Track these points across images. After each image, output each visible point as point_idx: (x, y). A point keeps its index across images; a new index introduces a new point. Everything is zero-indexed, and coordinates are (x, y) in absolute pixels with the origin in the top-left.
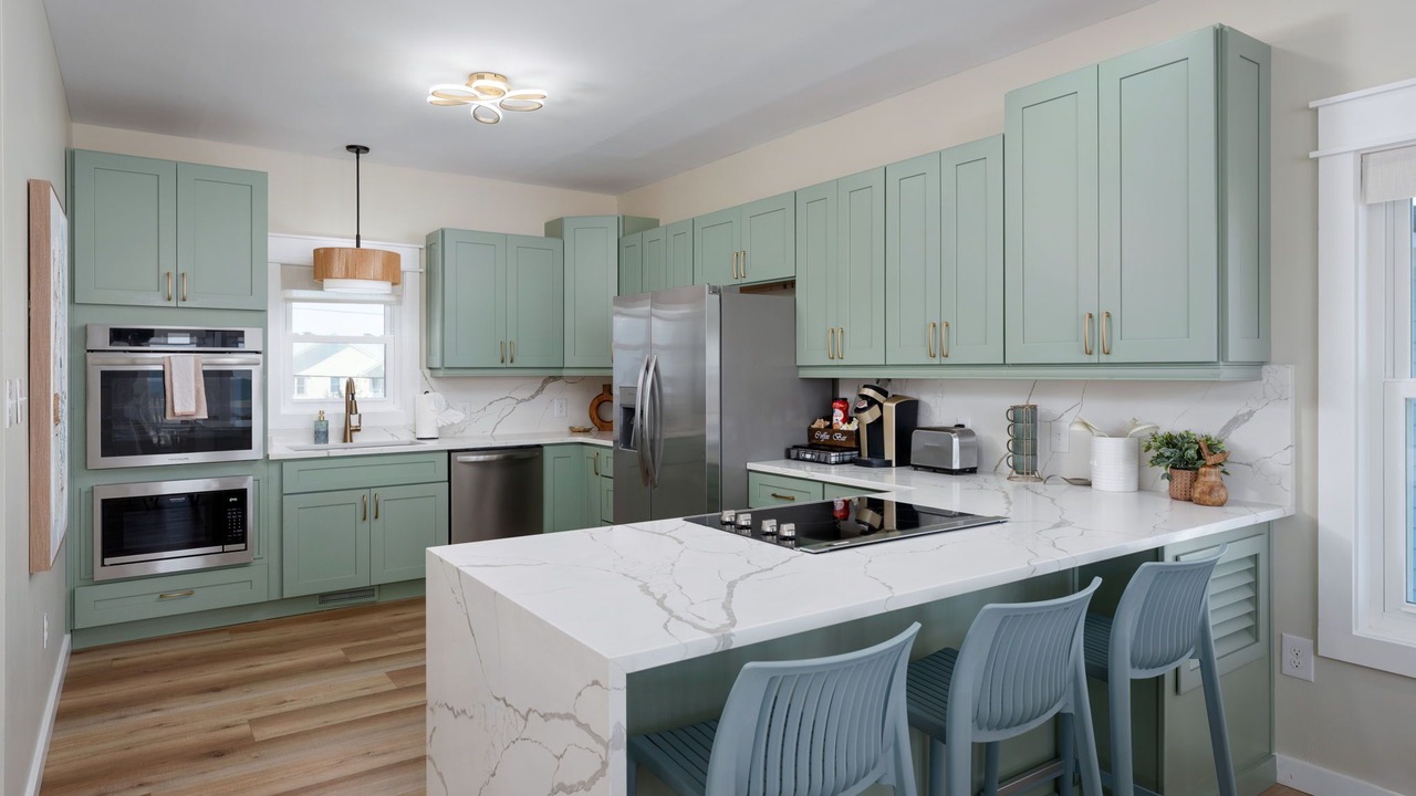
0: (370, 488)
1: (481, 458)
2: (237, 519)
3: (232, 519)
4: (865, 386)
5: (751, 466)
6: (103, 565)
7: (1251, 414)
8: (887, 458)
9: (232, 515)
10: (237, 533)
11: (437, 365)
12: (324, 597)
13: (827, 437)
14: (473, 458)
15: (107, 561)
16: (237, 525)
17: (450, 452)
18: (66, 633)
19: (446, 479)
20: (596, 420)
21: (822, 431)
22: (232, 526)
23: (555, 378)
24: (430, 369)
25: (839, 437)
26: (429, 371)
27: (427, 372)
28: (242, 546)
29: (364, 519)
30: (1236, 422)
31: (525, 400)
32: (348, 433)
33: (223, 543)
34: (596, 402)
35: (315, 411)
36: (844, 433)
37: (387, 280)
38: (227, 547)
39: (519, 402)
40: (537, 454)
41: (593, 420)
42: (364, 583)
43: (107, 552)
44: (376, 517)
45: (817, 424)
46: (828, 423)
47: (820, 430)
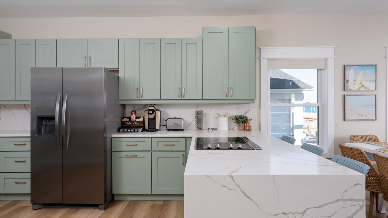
4: (149, 106)
5: (113, 136)
7: (249, 110)
8: (157, 128)
13: (131, 124)
21: (128, 122)
25: (136, 123)
30: (246, 112)
36: (138, 122)
45: (124, 120)
46: (129, 119)
47: (127, 121)
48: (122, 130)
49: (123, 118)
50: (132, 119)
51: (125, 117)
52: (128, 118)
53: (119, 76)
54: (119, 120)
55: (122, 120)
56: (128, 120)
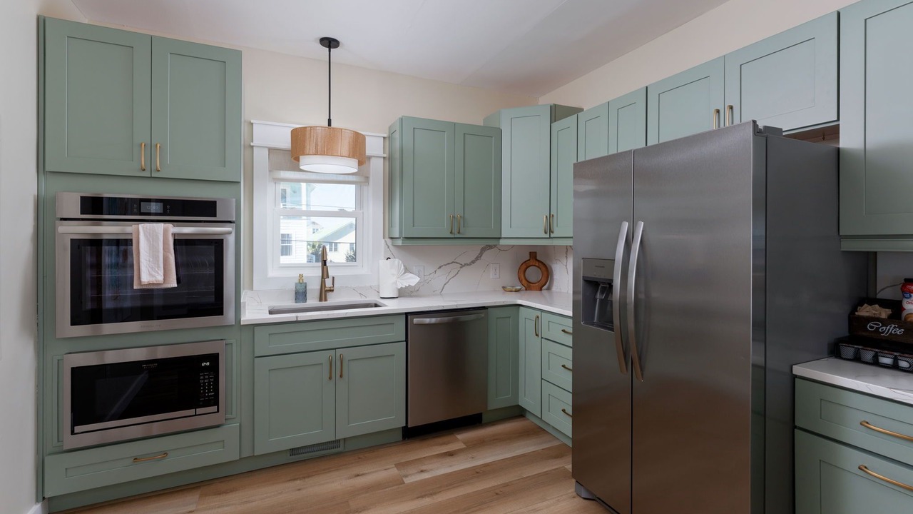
0: (336, 349)
1: (433, 320)
2: (209, 383)
3: (204, 383)
5: (798, 370)
6: (73, 433)
9: (204, 379)
10: (209, 396)
11: (397, 235)
12: (293, 451)
14: (427, 321)
15: (78, 429)
16: (209, 389)
17: (407, 314)
18: (37, 501)
19: (404, 339)
20: (524, 281)
21: (883, 322)
22: (204, 389)
23: (490, 247)
24: (392, 238)
26: (391, 240)
27: (389, 241)
28: (214, 409)
29: (330, 378)
31: (468, 265)
32: (324, 293)
33: (196, 406)
34: (524, 266)
35: (295, 274)
37: (353, 157)
38: (200, 411)
39: (462, 266)
40: (483, 315)
41: (521, 281)
42: (330, 437)
43: (77, 421)
44: (341, 376)
45: (866, 311)
46: (889, 311)
47: (879, 319)
48: (849, 351)
49: (861, 302)
50: (904, 314)
51: (872, 301)
52: (884, 303)
53: (839, 149)
54: (840, 310)
55: (855, 309)
56: (884, 313)
